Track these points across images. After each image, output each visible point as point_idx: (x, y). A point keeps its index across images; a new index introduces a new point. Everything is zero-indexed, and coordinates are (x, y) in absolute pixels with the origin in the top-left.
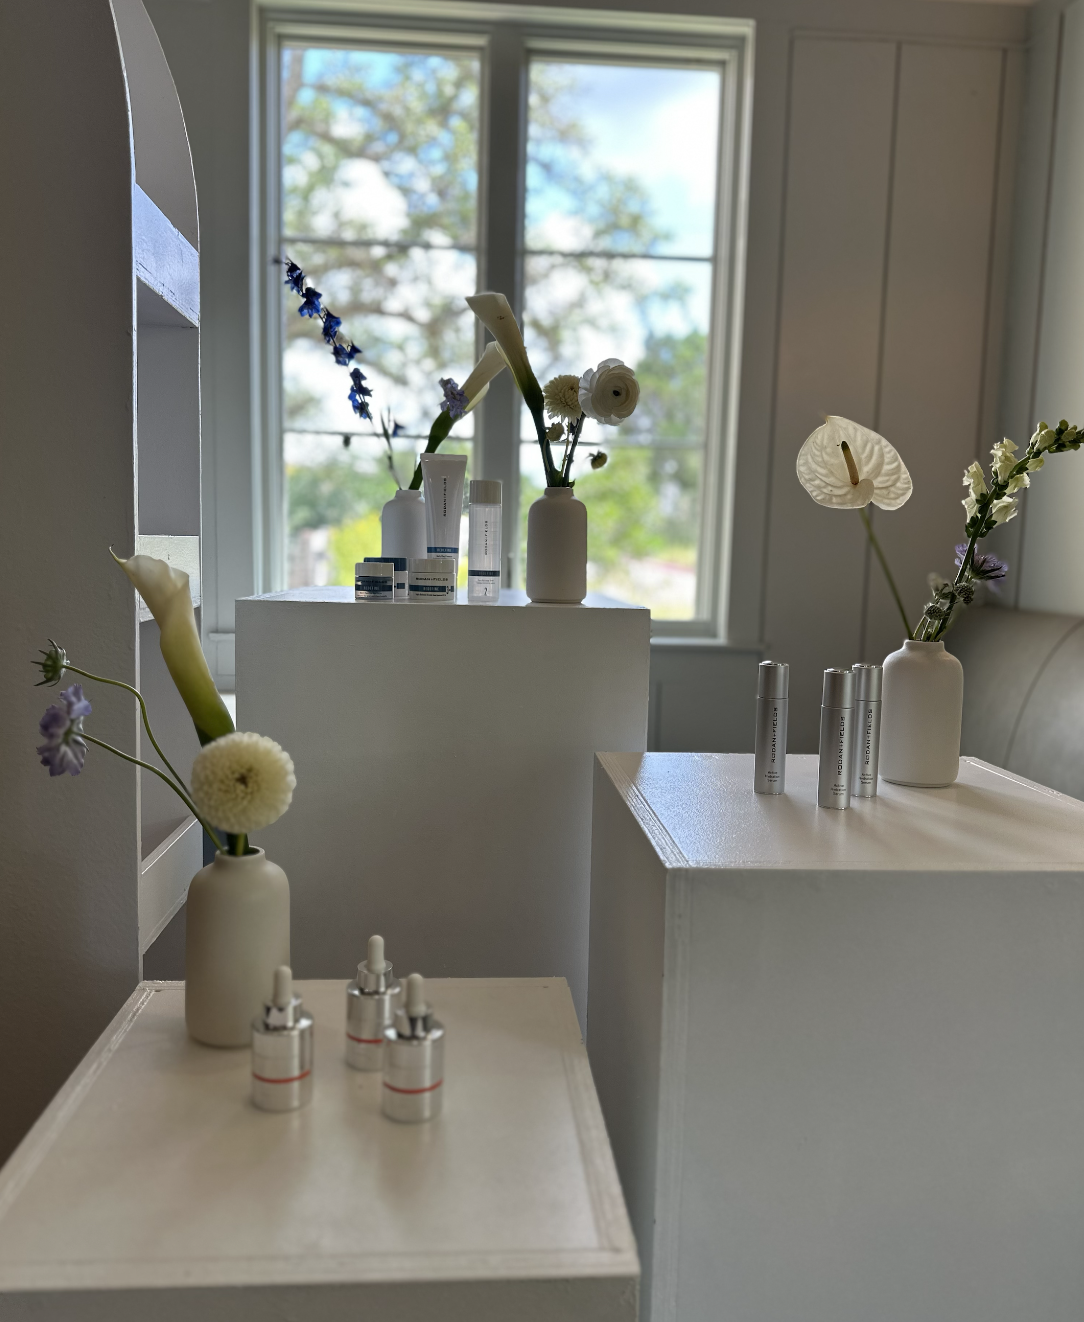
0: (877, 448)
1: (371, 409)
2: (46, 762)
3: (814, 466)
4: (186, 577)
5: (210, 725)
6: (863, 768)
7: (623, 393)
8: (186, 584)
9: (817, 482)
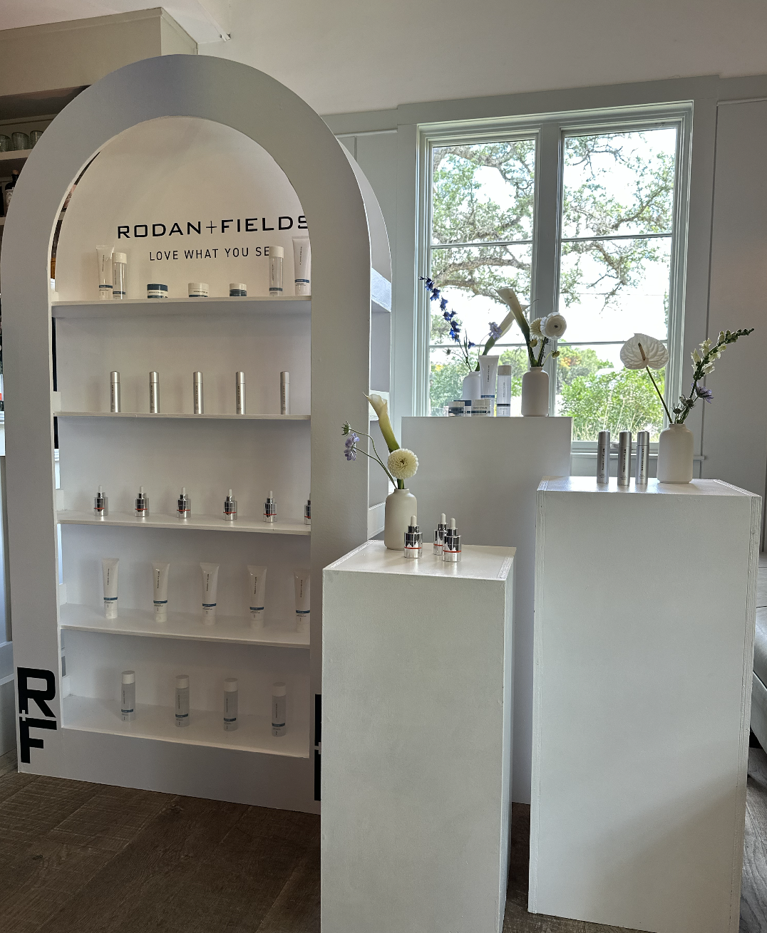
0: (656, 345)
1: (460, 338)
2: (347, 455)
3: (627, 353)
4: (386, 401)
5: (392, 446)
6: (642, 473)
7: (559, 327)
8: (386, 403)
9: (628, 360)
